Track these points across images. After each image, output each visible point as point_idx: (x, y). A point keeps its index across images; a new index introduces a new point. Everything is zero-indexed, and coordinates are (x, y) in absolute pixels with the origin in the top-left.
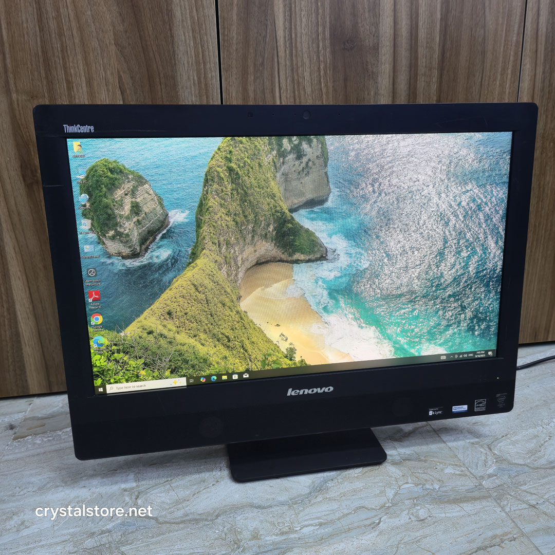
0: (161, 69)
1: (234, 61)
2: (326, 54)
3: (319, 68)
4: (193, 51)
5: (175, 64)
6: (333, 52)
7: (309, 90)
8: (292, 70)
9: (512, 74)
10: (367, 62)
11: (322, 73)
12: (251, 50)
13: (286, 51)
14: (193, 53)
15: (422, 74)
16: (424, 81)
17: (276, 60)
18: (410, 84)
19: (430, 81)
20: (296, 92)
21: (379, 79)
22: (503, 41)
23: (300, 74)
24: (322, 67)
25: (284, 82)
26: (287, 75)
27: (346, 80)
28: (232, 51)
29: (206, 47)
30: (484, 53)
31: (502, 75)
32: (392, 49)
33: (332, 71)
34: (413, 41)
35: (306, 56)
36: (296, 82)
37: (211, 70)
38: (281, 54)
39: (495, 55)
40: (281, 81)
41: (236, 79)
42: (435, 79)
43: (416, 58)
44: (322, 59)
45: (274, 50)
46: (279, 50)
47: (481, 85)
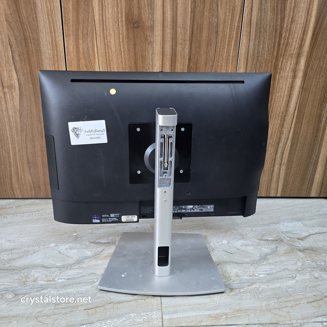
0: (31, 35)
1: (71, 32)
2: (123, 29)
3: (119, 38)
4: (48, 26)
5: (39, 33)
6: (127, 29)
7: (114, 49)
8: (104, 38)
9: (234, 45)
10: (147, 35)
11: (121, 40)
12: (81, 26)
13: (100, 27)
14: (48, 27)
15: (180, 43)
16: (181, 47)
17: (95, 32)
18: (172, 48)
19: (184, 48)
20: (107, 51)
21: (154, 45)
22: (229, 26)
23: (108, 40)
24: (121, 37)
25: (100, 44)
26: (101, 41)
27: (135, 45)
28: (70, 26)
29: (55, 23)
30: (217, 32)
31: (228, 45)
32: (162, 28)
33: (127, 39)
34: (174, 24)
35: (111, 30)
36: (106, 44)
37: (58, 36)
38: (97, 28)
39: (224, 33)
40: (98, 44)
41: (72, 41)
42: (187, 47)
43: (176, 34)
44: (121, 32)
45: (93, 26)
46: (96, 27)
47: (215, 51)
